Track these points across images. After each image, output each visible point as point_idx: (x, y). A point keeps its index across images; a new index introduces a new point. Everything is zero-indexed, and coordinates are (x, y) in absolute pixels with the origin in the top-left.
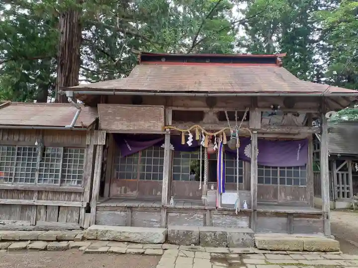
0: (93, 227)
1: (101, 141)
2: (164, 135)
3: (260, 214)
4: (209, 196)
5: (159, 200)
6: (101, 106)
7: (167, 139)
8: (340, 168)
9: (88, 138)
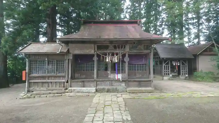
0: (70, 88)
1: (71, 57)
2: (94, 55)
3: (129, 81)
4: (111, 76)
5: (94, 78)
6: (70, 45)
7: (96, 56)
8: (165, 64)
9: (66, 56)
